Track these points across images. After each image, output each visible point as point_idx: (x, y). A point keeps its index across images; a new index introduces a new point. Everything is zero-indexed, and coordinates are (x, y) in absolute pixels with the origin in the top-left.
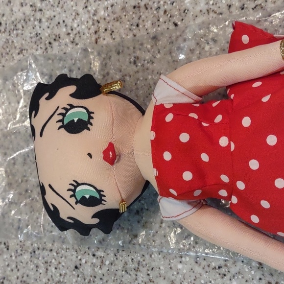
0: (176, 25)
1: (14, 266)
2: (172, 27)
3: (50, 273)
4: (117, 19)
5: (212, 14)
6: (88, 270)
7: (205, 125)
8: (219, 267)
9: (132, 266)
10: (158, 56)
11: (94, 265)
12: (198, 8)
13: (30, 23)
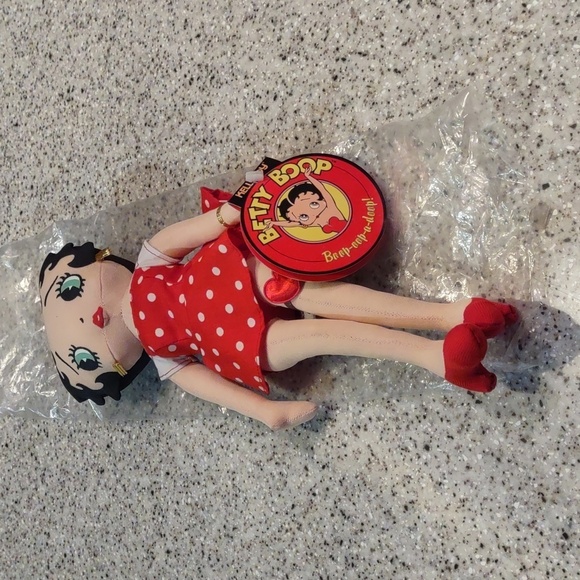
0: (179, 185)
1: (54, 454)
2: (176, 187)
3: (85, 457)
4: (133, 180)
5: (206, 174)
6: (117, 447)
7: (169, 284)
8: (221, 426)
9: (154, 437)
10: (167, 217)
11: (122, 440)
12: (196, 169)
13: (59, 186)
